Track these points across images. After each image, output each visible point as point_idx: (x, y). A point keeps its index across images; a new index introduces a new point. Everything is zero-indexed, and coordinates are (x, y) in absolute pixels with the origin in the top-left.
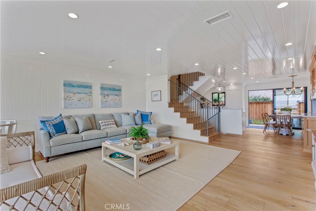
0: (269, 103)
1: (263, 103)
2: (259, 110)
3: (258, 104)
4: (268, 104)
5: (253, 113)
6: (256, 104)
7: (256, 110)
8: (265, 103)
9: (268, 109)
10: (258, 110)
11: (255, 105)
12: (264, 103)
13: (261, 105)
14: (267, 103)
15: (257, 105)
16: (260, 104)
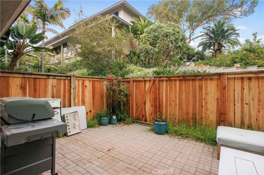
0: (211, 79)
1: (195, 80)
2: (187, 97)
3: (185, 80)
4: (209, 82)
5: (173, 104)
6: (180, 80)
7: (180, 97)
8: (201, 80)
9: (207, 94)
10: (183, 96)
11: (178, 83)
12: (199, 80)
13: (191, 82)
14: (206, 80)
15: (184, 83)
16: (189, 80)
